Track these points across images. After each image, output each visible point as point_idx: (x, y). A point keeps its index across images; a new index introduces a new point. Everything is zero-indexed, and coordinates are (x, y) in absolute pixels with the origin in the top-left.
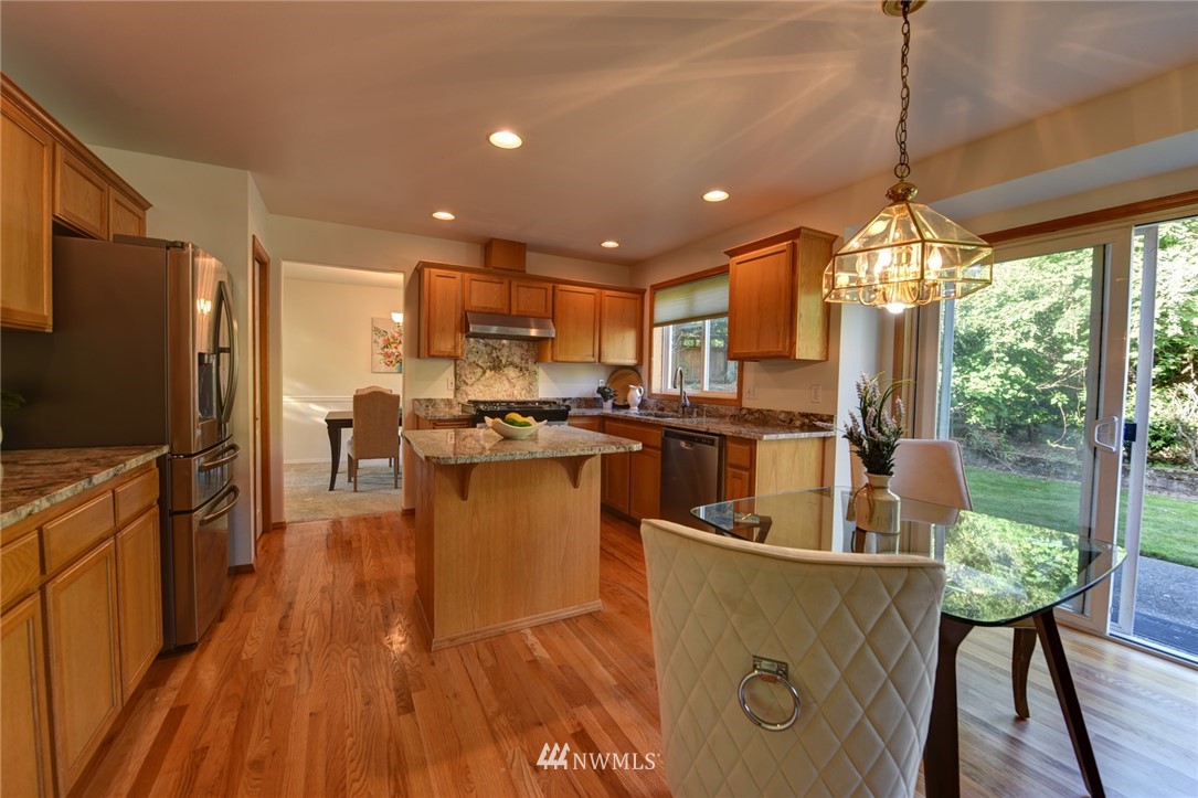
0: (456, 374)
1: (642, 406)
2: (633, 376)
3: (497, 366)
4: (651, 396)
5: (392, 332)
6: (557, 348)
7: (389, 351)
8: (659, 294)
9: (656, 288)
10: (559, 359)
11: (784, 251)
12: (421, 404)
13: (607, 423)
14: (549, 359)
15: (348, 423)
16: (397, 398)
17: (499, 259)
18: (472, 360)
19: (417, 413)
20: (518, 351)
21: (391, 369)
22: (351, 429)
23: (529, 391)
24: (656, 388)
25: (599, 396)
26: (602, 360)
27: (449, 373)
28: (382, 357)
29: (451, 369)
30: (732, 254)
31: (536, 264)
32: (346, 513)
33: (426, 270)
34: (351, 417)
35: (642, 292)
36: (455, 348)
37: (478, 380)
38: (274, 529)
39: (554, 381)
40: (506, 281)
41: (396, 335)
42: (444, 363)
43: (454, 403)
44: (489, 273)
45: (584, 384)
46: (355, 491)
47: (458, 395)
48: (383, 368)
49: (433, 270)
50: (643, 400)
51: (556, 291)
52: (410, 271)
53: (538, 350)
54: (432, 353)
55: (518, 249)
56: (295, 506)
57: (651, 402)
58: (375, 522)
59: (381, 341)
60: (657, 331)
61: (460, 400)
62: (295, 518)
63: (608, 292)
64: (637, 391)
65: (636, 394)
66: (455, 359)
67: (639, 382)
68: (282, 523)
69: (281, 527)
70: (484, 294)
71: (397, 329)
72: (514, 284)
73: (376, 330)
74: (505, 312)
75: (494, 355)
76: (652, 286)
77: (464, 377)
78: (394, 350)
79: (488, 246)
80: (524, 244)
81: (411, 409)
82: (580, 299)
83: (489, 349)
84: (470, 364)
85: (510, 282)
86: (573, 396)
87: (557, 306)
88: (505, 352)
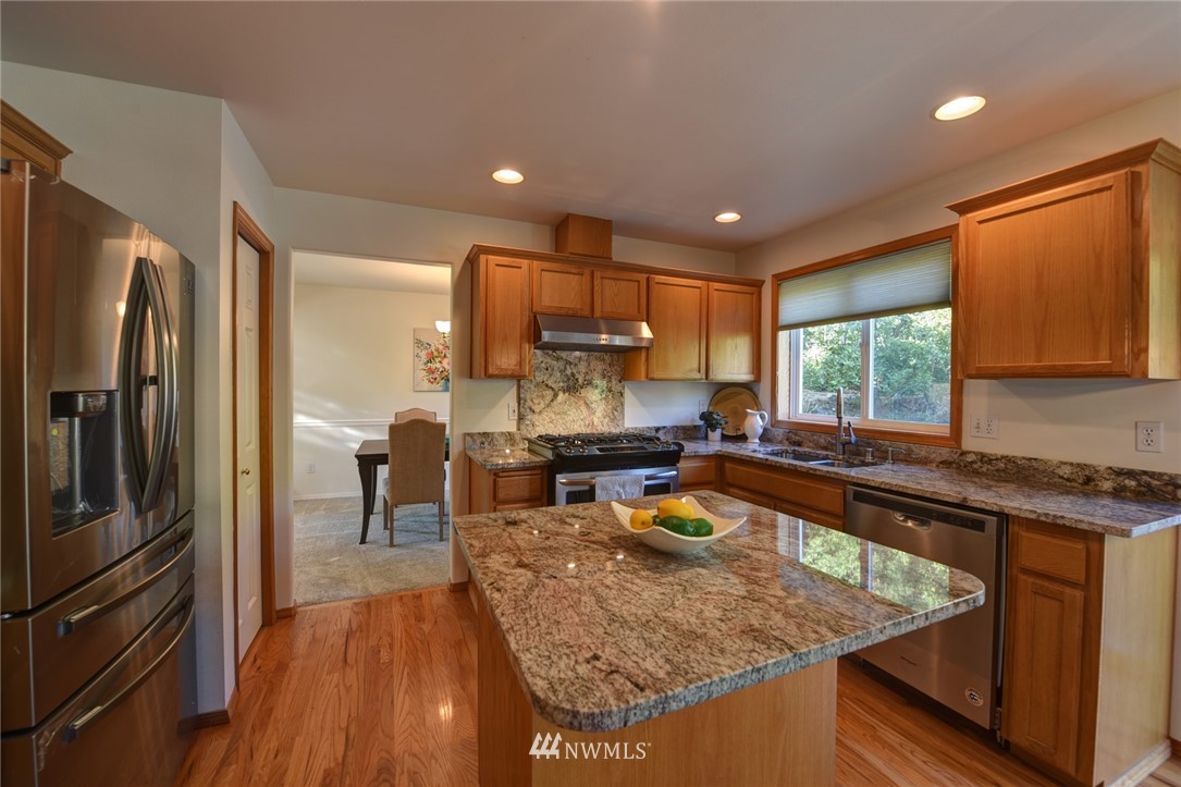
0: (519, 399)
1: (765, 438)
2: (746, 396)
3: (573, 387)
4: (775, 423)
5: (436, 344)
6: (653, 361)
7: (433, 366)
8: (786, 286)
9: (781, 279)
10: (655, 376)
11: (1110, 188)
12: (474, 441)
13: (727, 465)
14: (643, 378)
15: (383, 459)
16: (443, 426)
17: (576, 242)
18: (539, 379)
19: (470, 453)
20: (599, 366)
21: (435, 387)
22: (387, 466)
23: (613, 419)
24: (782, 415)
25: (702, 423)
26: (711, 376)
27: (510, 398)
28: (425, 373)
29: (513, 392)
30: (963, 208)
31: (623, 249)
32: (376, 586)
33: (483, 258)
34: (386, 450)
35: (758, 285)
36: (520, 363)
37: (548, 406)
38: (279, 618)
39: (644, 404)
40: (587, 272)
41: (441, 347)
42: (505, 384)
43: (517, 437)
44: (565, 261)
45: (683, 408)
46: (392, 545)
47: (522, 427)
48: (426, 385)
49: (490, 257)
50: (765, 430)
51: (651, 284)
52: (460, 261)
53: (625, 365)
54: (491, 371)
55: (601, 228)
56: (315, 571)
57: (779, 433)
58: (414, 600)
59: (423, 354)
60: (783, 336)
61: (524, 432)
62: (311, 597)
63: (717, 285)
64: (758, 417)
65: (756, 422)
66: (518, 378)
67: (757, 406)
68: (290, 609)
69: (289, 615)
70: (558, 289)
71: (441, 341)
72: (598, 275)
73: (418, 343)
74: (587, 312)
75: (569, 372)
76: (774, 276)
77: (529, 403)
78: (438, 365)
79: (561, 226)
80: (610, 222)
81: (461, 448)
82: (683, 294)
83: (561, 364)
84: (537, 385)
85: (592, 273)
86: (668, 423)
87: (653, 305)
88: (582, 367)
